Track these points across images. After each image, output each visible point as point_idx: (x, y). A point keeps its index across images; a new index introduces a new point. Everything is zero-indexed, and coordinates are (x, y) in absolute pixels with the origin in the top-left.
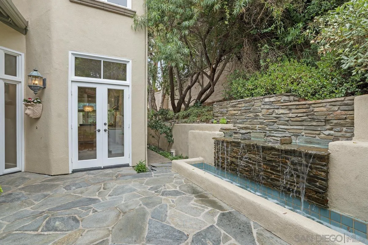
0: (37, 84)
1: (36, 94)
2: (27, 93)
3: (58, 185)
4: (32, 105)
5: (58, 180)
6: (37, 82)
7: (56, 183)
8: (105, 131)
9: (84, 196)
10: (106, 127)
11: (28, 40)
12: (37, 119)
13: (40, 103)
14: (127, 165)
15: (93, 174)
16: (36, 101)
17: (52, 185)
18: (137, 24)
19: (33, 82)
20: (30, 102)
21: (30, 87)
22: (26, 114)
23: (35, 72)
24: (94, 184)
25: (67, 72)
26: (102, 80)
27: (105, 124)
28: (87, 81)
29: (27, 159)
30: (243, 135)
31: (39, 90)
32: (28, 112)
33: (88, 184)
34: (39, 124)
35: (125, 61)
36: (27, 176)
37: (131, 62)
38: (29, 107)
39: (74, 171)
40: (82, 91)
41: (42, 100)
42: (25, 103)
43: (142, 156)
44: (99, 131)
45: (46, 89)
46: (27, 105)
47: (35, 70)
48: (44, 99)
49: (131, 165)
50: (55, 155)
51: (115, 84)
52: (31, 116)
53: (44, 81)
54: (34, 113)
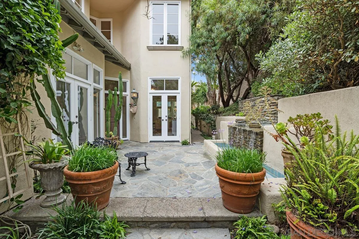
0: (134, 96)
1: (134, 101)
2: (130, 100)
3: (143, 146)
4: (133, 107)
5: (143, 144)
6: (135, 95)
7: (142, 145)
8: (166, 120)
9: (152, 150)
10: (167, 118)
11: (131, 73)
12: (135, 114)
13: (136, 105)
14: (178, 141)
15: (159, 144)
16: (134, 105)
17: (140, 146)
18: (184, 54)
19: (133, 95)
20: (132, 105)
21: (132, 98)
22: (130, 111)
23: (134, 90)
24: (158, 147)
25: (147, 89)
26: (165, 91)
27: (166, 116)
28: (158, 92)
29: (131, 134)
30: (240, 123)
31: (135, 99)
32: (131, 110)
33: (155, 147)
34: (136, 116)
35: (177, 78)
36: (131, 142)
37: (181, 78)
38: (132, 108)
39: (151, 142)
40: (154, 98)
41: (137, 104)
42: (130, 106)
43: (187, 137)
44: (163, 120)
45: (138, 98)
46: (131, 107)
47: (134, 89)
48: (138, 104)
49: (180, 141)
50: (142, 132)
51: (172, 93)
52: (132, 112)
53: (138, 94)
54: (133, 111)
